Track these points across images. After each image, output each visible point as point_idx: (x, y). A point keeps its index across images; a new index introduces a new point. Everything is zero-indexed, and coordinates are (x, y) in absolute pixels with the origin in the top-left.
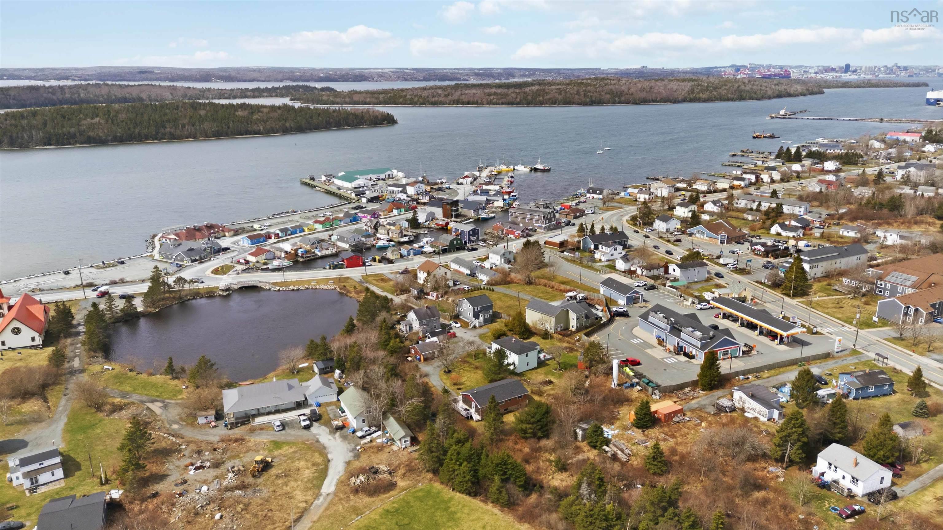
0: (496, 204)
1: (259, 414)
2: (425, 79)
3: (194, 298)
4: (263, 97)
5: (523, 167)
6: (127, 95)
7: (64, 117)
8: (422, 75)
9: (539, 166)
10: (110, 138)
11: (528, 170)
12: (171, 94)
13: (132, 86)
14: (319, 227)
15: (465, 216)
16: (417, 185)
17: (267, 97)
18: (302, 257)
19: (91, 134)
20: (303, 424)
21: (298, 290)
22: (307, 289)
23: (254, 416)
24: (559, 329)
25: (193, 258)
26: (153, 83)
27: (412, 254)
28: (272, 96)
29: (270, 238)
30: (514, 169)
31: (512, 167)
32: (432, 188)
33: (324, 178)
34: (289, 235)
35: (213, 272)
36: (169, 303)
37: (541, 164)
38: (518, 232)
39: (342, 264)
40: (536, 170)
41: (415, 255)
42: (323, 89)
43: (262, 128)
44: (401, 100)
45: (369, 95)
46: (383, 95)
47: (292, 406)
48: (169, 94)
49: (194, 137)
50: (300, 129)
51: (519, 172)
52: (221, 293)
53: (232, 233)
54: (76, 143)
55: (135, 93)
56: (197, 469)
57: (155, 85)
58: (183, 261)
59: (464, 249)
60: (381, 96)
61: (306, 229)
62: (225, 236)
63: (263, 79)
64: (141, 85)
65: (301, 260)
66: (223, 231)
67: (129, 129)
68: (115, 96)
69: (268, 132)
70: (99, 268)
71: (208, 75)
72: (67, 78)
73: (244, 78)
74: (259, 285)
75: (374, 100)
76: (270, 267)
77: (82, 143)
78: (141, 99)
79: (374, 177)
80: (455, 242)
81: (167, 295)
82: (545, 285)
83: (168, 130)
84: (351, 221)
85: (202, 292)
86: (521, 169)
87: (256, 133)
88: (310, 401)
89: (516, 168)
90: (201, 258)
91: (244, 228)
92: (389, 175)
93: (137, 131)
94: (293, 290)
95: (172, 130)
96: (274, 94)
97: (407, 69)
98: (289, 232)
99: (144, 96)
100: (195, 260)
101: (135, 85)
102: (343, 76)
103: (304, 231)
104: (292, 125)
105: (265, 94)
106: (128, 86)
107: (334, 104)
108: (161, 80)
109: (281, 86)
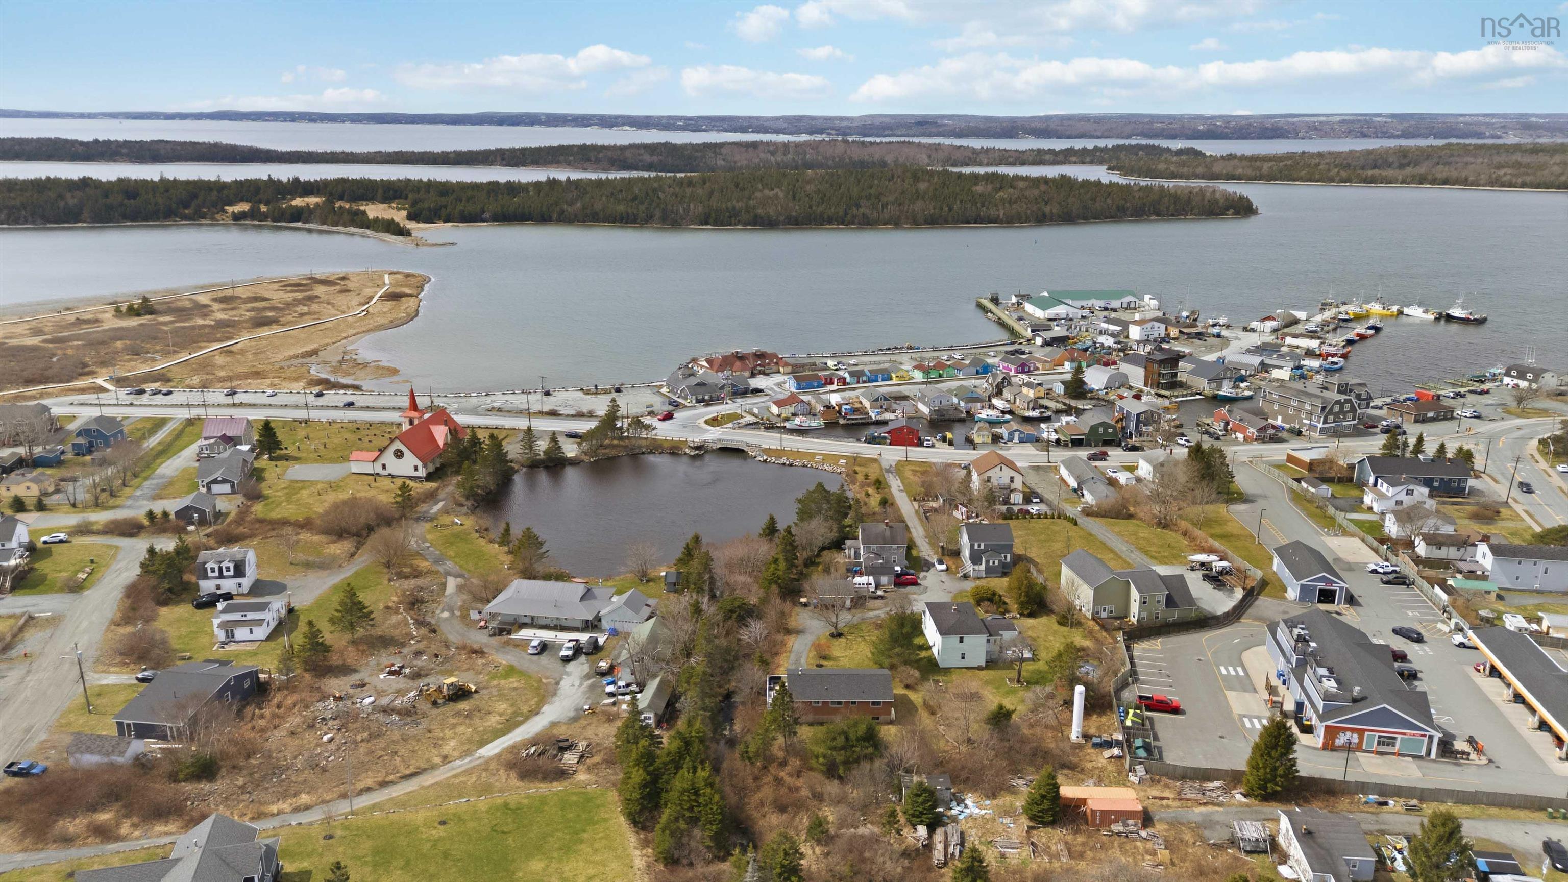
0: (1276, 374)
1: (533, 623)
2: (1405, 135)
3: (651, 452)
4: (1070, 163)
5: (1420, 310)
6: (866, 157)
7: (737, 186)
8: (1400, 127)
9: (1457, 312)
10: (782, 219)
11: (1432, 317)
12: (929, 157)
13: (878, 144)
14: (918, 376)
15: (1189, 387)
16: (1149, 325)
17: (1075, 163)
18: (844, 418)
19: (760, 211)
20: (564, 653)
21: (791, 465)
22: (804, 466)
23: (524, 625)
24: (1104, 615)
25: (700, 397)
26: (911, 139)
27: (1016, 439)
28: (1084, 163)
29: (832, 383)
30: (1400, 313)
31: (1395, 309)
32: (1181, 332)
33: (1014, 300)
34: (864, 382)
35: (706, 422)
36: (613, 453)
37: (1463, 308)
38: (1251, 430)
39: (885, 438)
40: (1449, 318)
41: (1021, 441)
42: (1180, 152)
43: (1002, 213)
44: (1303, 173)
45: (1245, 163)
46: (1270, 164)
47: (579, 625)
48: (925, 157)
49: (896, 223)
50: (1068, 218)
51: (1410, 320)
52: (687, 451)
53: (789, 369)
54: (739, 223)
55: (877, 154)
56: (391, 673)
57: (913, 143)
58: (686, 399)
59: (1119, 445)
60: (1266, 166)
61: (894, 375)
62: (779, 372)
63: (1099, 134)
64: (890, 143)
65: (842, 421)
66: (777, 363)
67: (811, 207)
68: (850, 158)
69: (1010, 221)
70: (588, 393)
71: (1013, 127)
72: (821, 132)
73: (1068, 133)
74: (746, 449)
75: (1249, 172)
76: (788, 425)
77: (746, 224)
78: (884, 164)
79: (1098, 304)
80: (1101, 430)
81: (615, 442)
82: (1185, 534)
83: (862, 210)
84: (978, 373)
85: (666, 445)
86: (1415, 312)
87: (991, 221)
88: (606, 624)
89: (1406, 311)
90: (711, 399)
91: (814, 364)
92: (1129, 303)
93: (820, 209)
94: (784, 464)
95: (868, 212)
96: (1088, 159)
97: (1379, 115)
98: (865, 378)
99: (889, 159)
100: (703, 401)
101: (881, 143)
102: (1241, 128)
103: (891, 379)
104: (1054, 211)
105: (1074, 159)
106: (875, 143)
107: (1175, 177)
108: (944, 136)
109: (1110, 146)
